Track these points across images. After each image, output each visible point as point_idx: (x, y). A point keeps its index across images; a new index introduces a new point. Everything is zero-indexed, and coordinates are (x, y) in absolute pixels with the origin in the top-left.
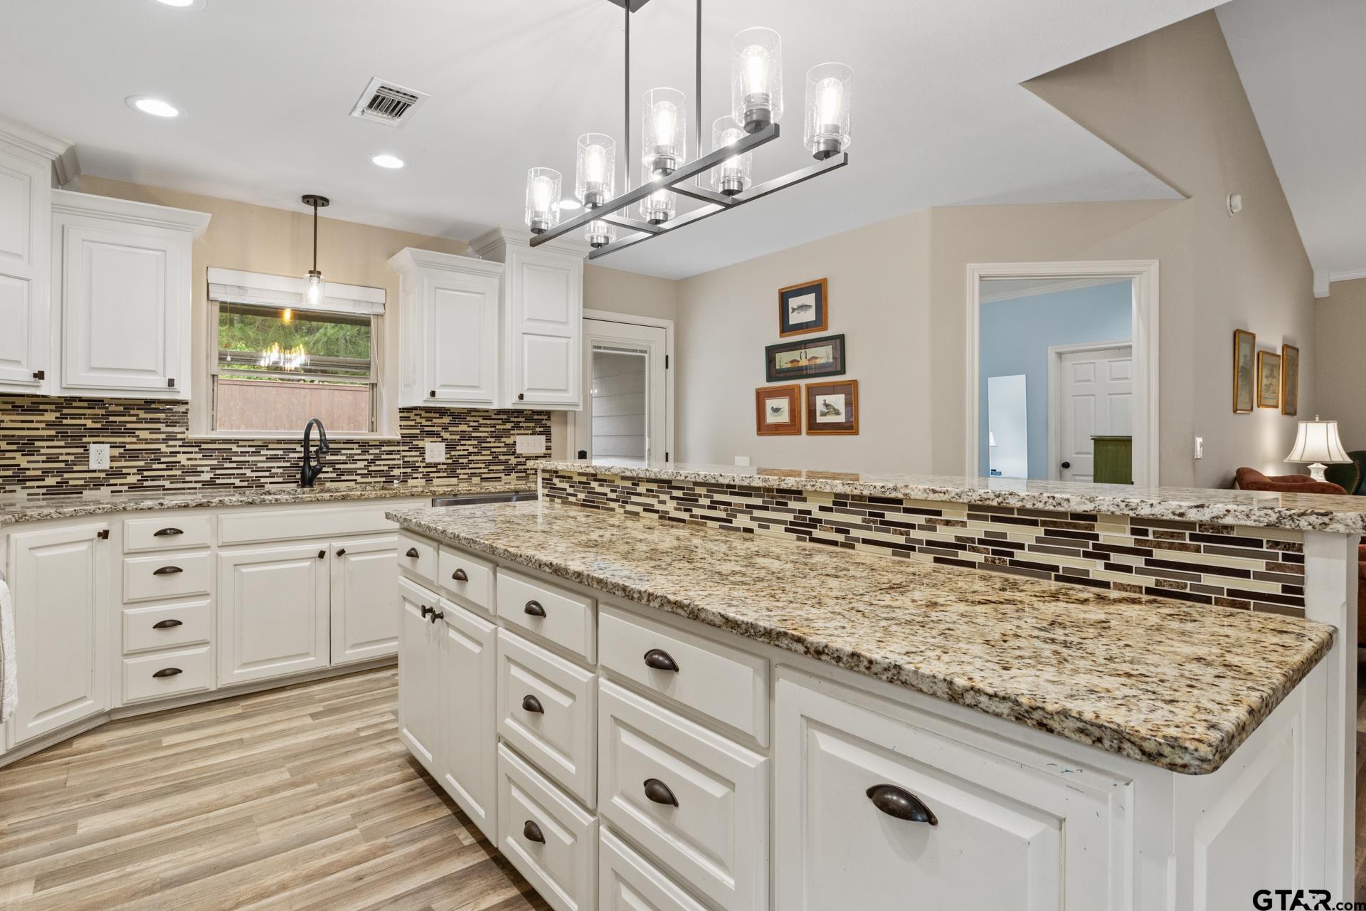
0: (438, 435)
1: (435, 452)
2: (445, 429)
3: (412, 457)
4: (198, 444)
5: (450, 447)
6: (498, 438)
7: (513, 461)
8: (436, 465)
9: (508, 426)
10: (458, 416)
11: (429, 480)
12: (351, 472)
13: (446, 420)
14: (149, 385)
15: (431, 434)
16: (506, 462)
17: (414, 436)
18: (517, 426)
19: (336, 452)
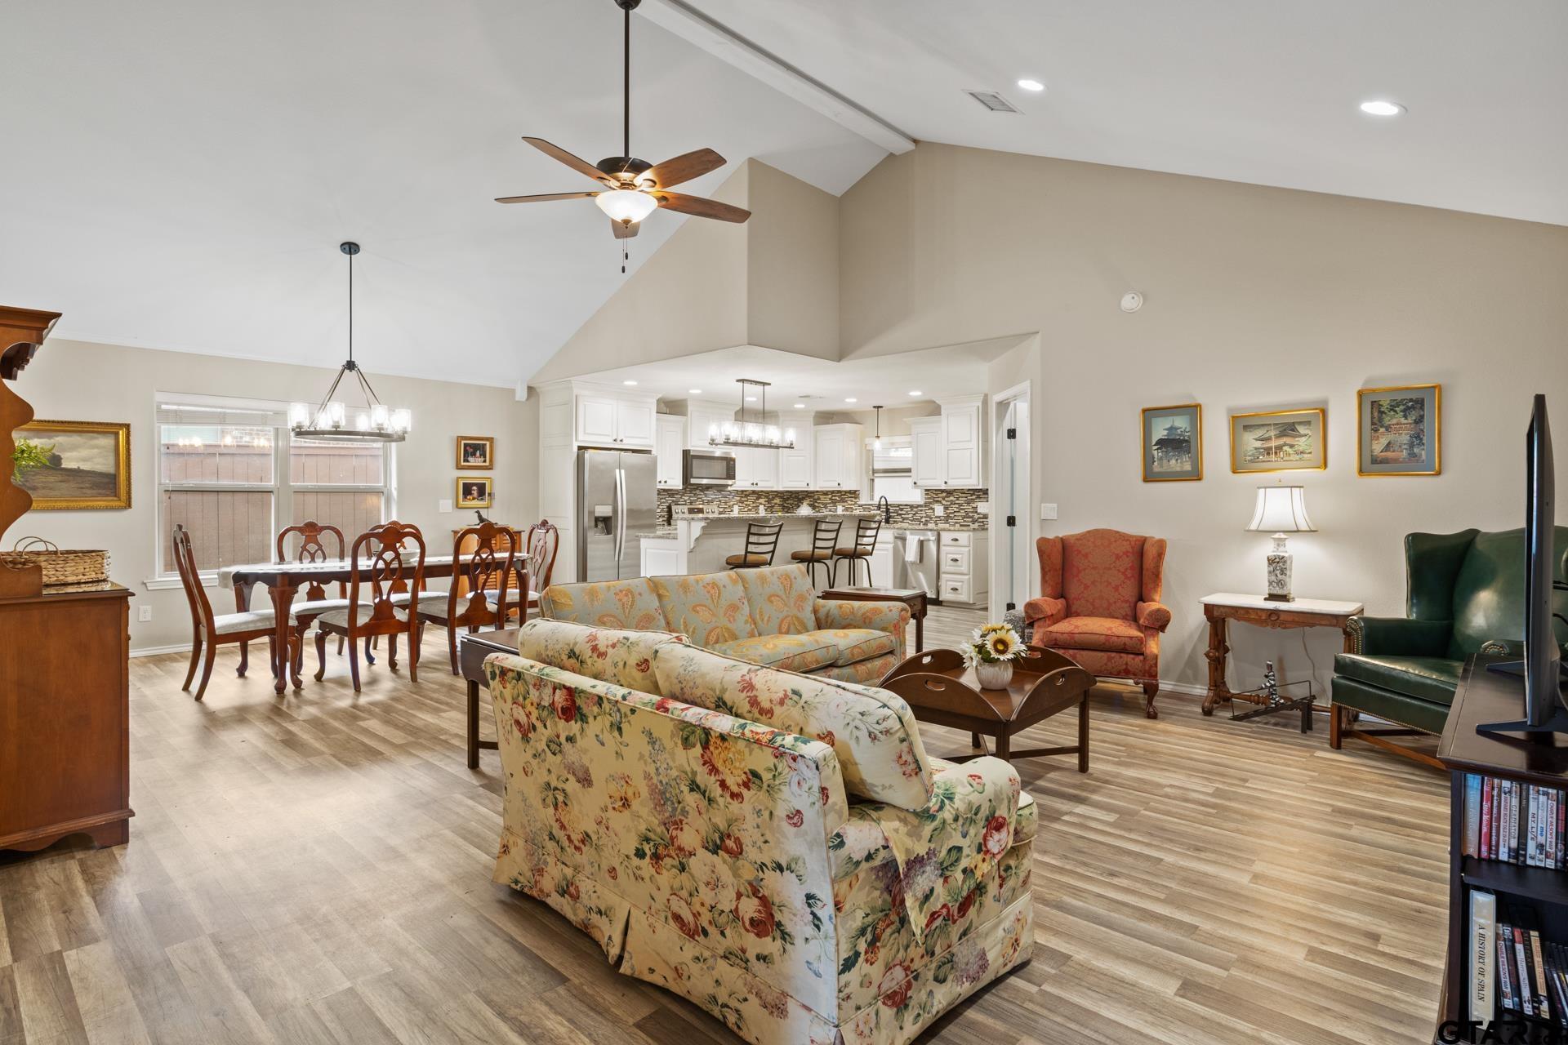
0: (940, 502)
1: (939, 510)
2: (944, 499)
3: (930, 513)
4: (861, 506)
5: (946, 508)
6: (968, 503)
7: (976, 516)
8: (939, 517)
9: (974, 497)
10: (949, 493)
11: (937, 524)
12: (907, 519)
13: (944, 494)
14: (831, 485)
15: (937, 502)
16: (972, 517)
17: (930, 503)
18: (979, 497)
19: (902, 509)
